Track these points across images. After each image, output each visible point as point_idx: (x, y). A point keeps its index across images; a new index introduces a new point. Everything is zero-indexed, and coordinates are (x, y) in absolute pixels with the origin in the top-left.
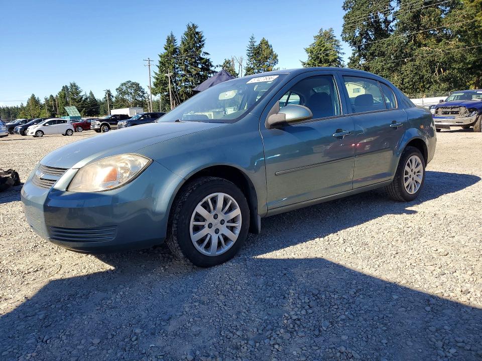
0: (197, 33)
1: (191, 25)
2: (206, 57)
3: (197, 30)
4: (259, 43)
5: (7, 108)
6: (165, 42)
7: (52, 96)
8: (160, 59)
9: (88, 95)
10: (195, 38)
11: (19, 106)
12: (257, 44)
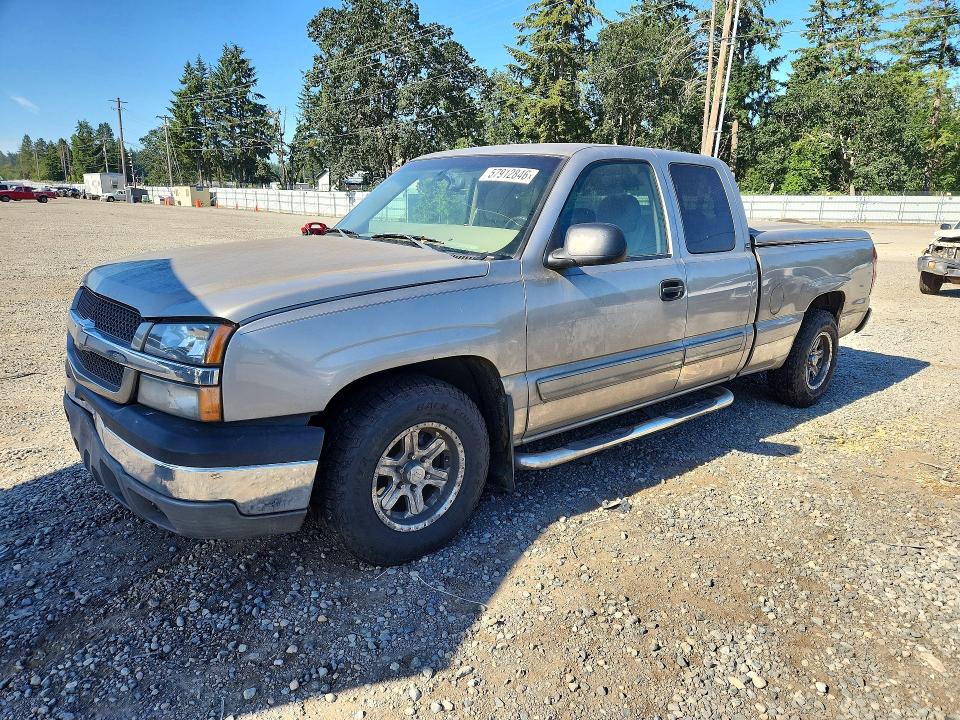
0: (243, 61)
1: (231, 48)
2: (260, 101)
3: (242, 57)
6: (181, 74)
10: (238, 68)
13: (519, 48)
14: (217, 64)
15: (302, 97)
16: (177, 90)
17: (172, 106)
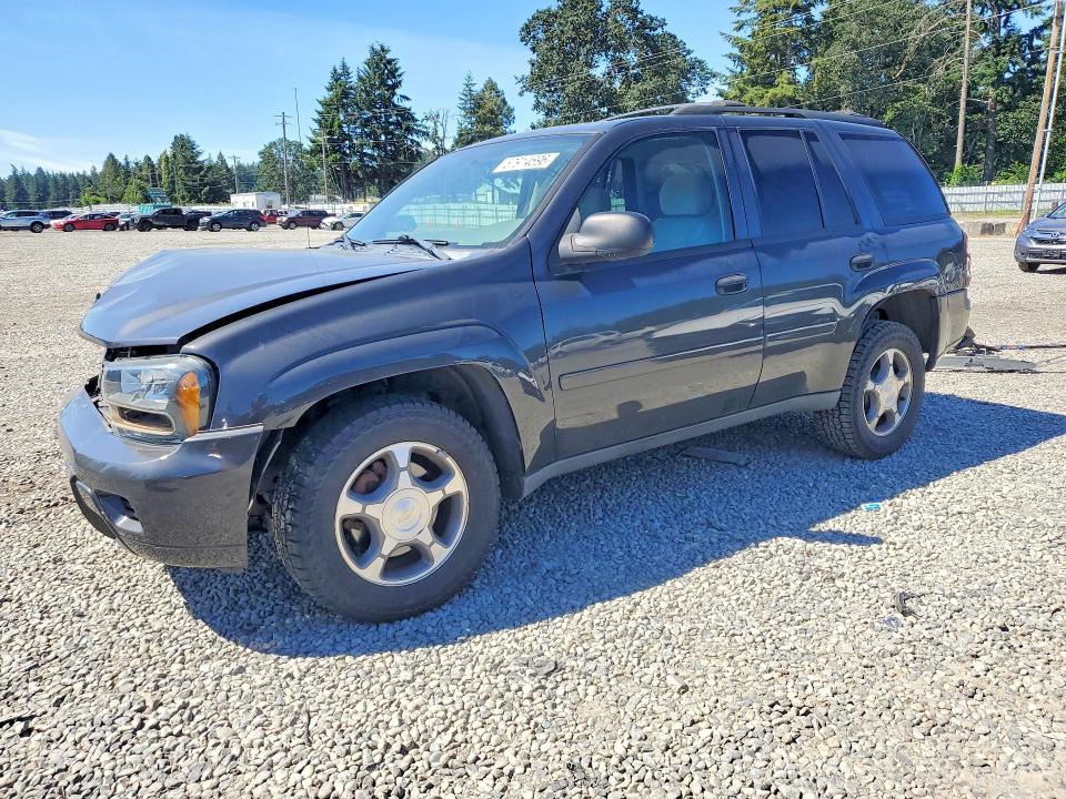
0: (389, 62)
1: (378, 48)
2: (405, 104)
3: (389, 56)
4: (482, 87)
5: (63, 176)
6: (327, 79)
7: (148, 159)
8: (320, 109)
9: (215, 159)
10: (384, 70)
11: (89, 173)
12: (478, 88)
13: (735, 34)
14: (363, 67)
15: (463, 97)
16: (321, 99)
17: (317, 116)
